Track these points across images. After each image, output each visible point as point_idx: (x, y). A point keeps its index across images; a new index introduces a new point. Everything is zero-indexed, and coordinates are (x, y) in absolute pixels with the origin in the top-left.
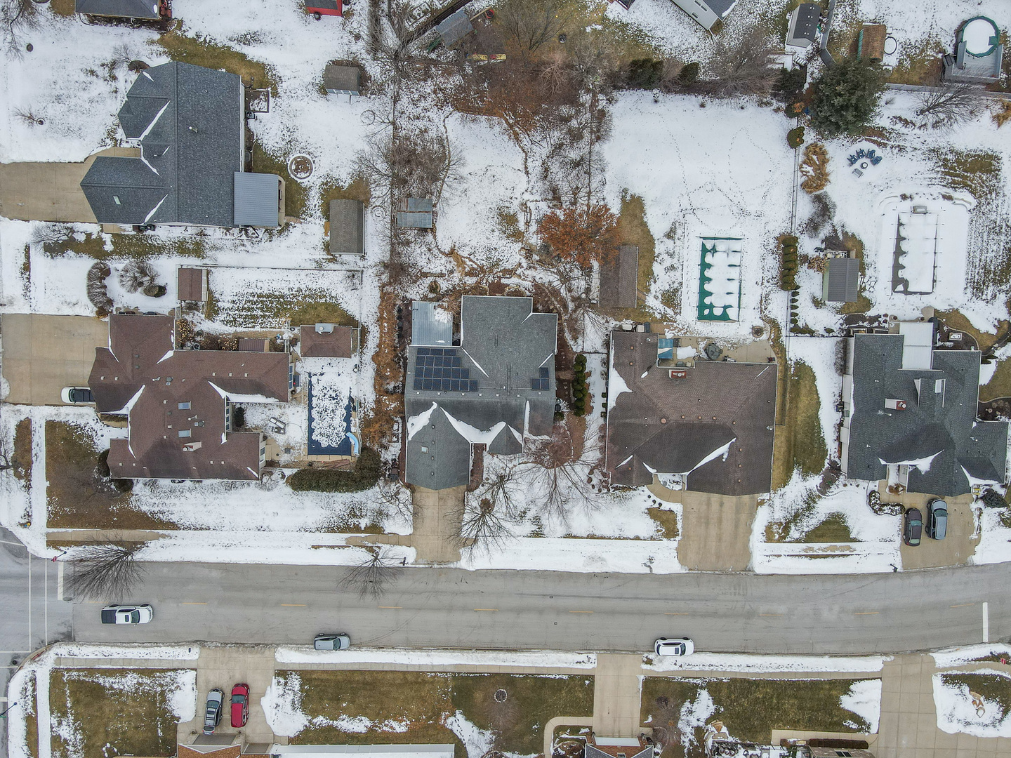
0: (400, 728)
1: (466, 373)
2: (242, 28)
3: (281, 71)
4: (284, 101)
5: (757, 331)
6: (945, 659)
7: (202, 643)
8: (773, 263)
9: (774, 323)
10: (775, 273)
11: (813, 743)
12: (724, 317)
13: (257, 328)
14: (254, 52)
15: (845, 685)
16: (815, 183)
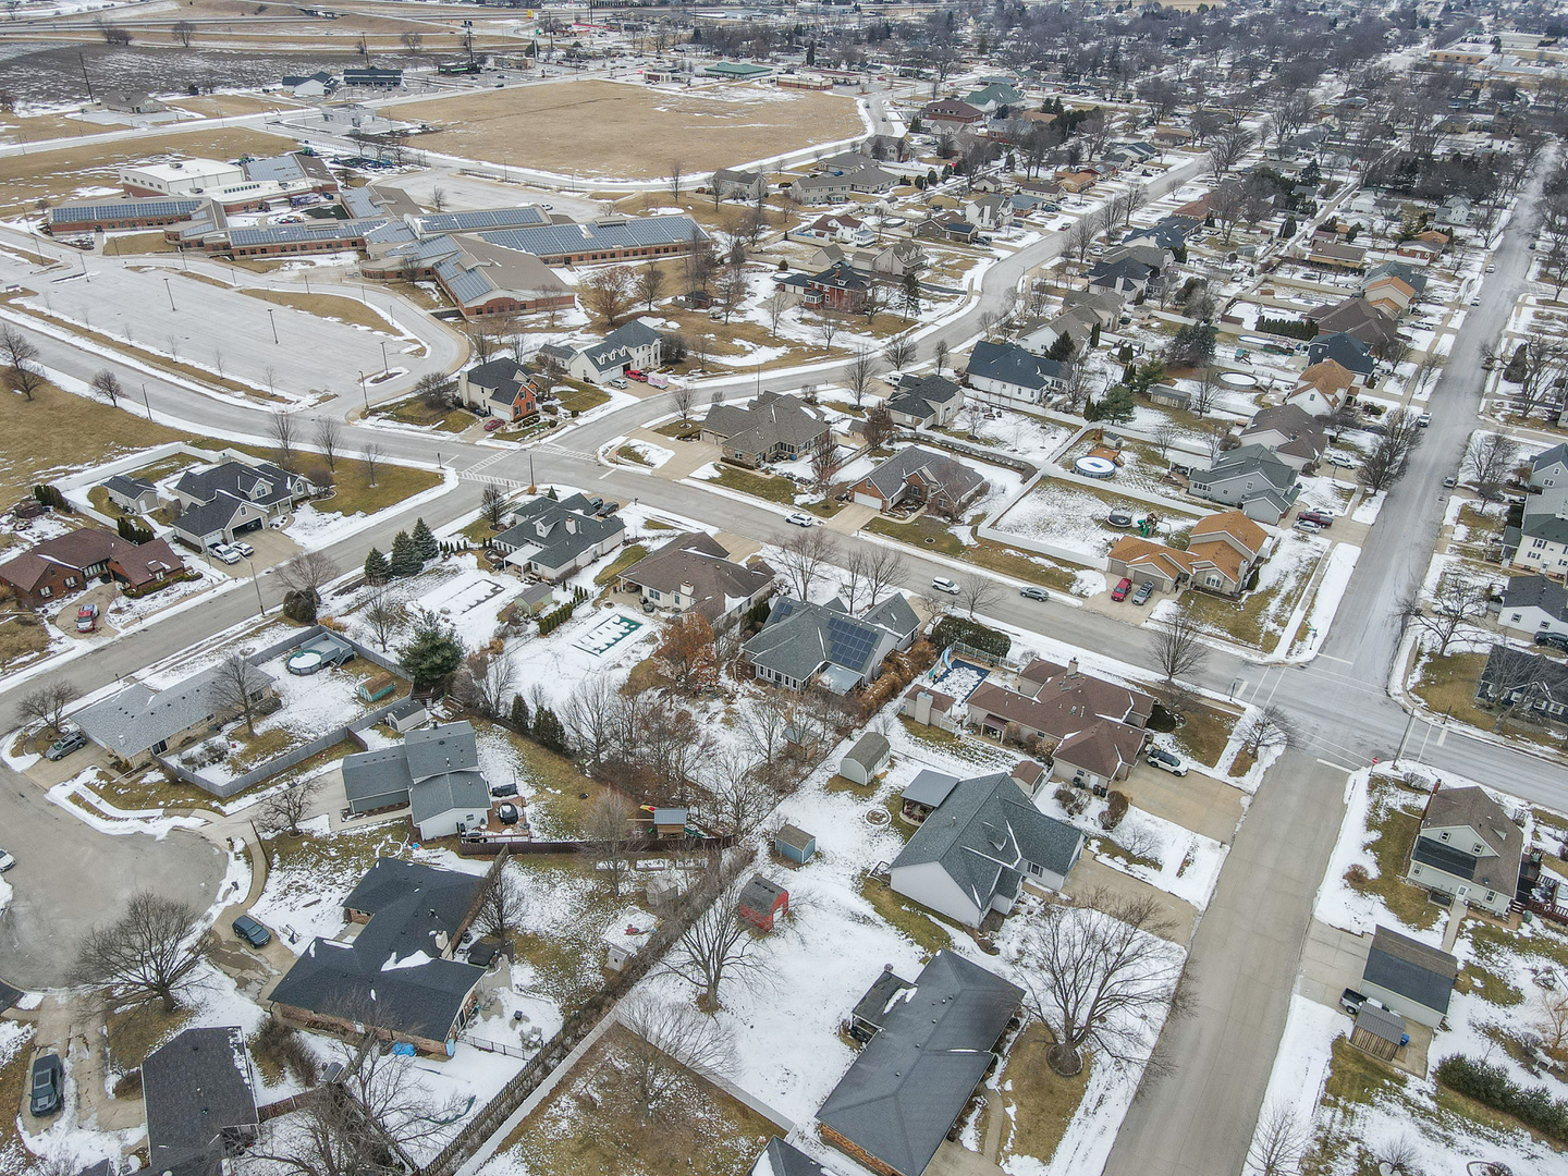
0: (1012, 552)
1: (832, 637)
2: (864, 930)
3: (849, 883)
4: (861, 863)
5: (610, 605)
6: (647, 471)
7: (1137, 627)
8: (564, 628)
9: (595, 604)
10: (568, 624)
11: (752, 468)
12: (623, 619)
13: (986, 745)
14: (866, 908)
15: (712, 480)
16: (496, 648)
